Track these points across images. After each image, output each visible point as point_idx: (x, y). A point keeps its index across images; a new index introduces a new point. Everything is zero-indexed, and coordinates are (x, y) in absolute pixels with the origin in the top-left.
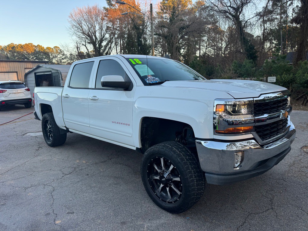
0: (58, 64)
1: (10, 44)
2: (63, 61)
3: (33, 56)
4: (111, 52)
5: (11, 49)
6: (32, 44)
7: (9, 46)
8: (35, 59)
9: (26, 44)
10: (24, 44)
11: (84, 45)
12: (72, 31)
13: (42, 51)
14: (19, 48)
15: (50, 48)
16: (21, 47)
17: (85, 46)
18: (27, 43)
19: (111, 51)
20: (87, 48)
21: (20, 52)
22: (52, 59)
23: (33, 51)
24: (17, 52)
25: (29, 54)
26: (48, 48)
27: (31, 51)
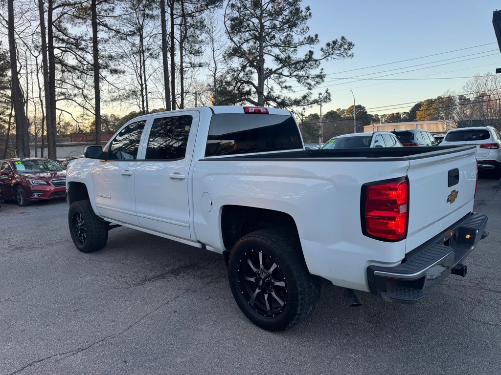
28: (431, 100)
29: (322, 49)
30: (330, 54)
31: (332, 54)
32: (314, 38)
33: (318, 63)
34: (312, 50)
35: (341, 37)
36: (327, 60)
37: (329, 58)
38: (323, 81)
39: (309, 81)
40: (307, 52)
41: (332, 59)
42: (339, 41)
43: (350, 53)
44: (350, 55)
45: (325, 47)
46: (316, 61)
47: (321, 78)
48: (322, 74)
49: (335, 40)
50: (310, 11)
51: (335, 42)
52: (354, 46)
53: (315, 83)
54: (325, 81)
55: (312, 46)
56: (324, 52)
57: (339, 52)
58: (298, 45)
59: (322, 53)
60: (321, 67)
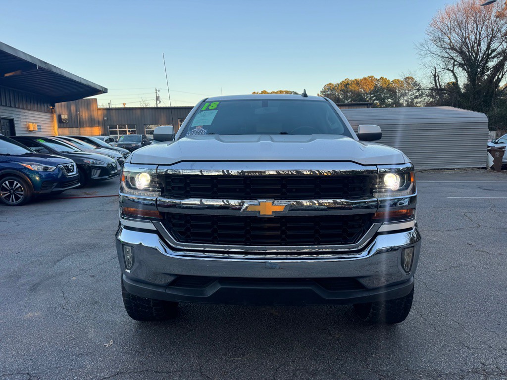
0: (408, 106)
1: (344, 80)
2: (416, 100)
3: (372, 96)
4: (502, 77)
5: (343, 88)
6: (373, 77)
7: (341, 83)
8: (375, 100)
9: (365, 79)
10: (362, 78)
11: (450, 70)
12: (424, 49)
13: (385, 86)
14: (354, 85)
15: (398, 81)
16: (357, 82)
17: (452, 71)
18: (367, 77)
19: (503, 75)
20: (454, 75)
21: (355, 91)
22: (399, 97)
23: (372, 88)
24: (351, 91)
25: (366, 93)
26: (395, 81)
27: (370, 88)
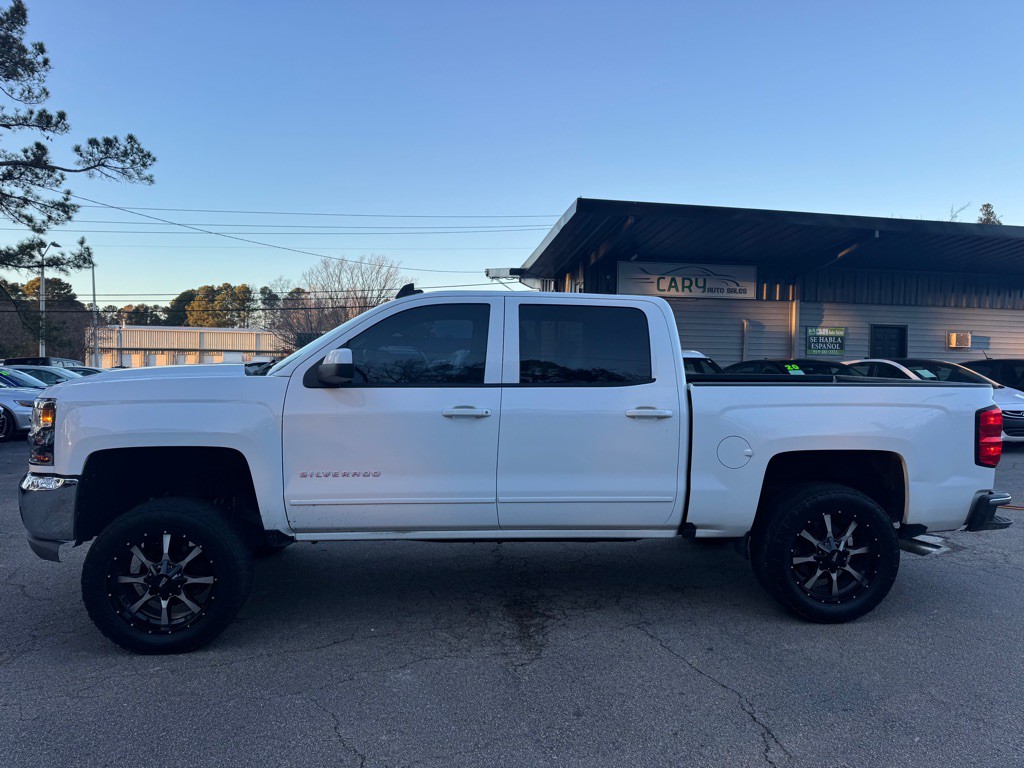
28: (212, 288)
29: (77, 149)
30: (99, 165)
31: (103, 165)
32: (54, 120)
33: (57, 175)
34: (44, 142)
35: (126, 136)
36: (91, 176)
37: (96, 172)
38: (69, 218)
39: (29, 210)
40: (30, 144)
41: (104, 176)
42: (123, 142)
43: (146, 173)
44: (147, 178)
45: (85, 147)
46: (53, 169)
47: (66, 212)
48: (68, 203)
49: (111, 137)
50: (46, 55)
51: (109, 142)
52: (154, 160)
53: (45, 218)
54: (74, 219)
55: (48, 133)
56: (81, 155)
57: (120, 165)
58: (14, 123)
59: (77, 157)
60: (65, 186)
